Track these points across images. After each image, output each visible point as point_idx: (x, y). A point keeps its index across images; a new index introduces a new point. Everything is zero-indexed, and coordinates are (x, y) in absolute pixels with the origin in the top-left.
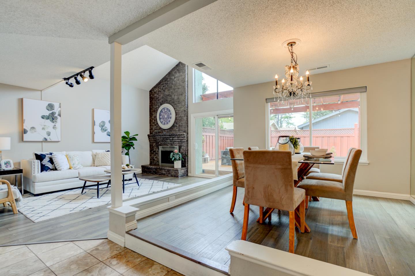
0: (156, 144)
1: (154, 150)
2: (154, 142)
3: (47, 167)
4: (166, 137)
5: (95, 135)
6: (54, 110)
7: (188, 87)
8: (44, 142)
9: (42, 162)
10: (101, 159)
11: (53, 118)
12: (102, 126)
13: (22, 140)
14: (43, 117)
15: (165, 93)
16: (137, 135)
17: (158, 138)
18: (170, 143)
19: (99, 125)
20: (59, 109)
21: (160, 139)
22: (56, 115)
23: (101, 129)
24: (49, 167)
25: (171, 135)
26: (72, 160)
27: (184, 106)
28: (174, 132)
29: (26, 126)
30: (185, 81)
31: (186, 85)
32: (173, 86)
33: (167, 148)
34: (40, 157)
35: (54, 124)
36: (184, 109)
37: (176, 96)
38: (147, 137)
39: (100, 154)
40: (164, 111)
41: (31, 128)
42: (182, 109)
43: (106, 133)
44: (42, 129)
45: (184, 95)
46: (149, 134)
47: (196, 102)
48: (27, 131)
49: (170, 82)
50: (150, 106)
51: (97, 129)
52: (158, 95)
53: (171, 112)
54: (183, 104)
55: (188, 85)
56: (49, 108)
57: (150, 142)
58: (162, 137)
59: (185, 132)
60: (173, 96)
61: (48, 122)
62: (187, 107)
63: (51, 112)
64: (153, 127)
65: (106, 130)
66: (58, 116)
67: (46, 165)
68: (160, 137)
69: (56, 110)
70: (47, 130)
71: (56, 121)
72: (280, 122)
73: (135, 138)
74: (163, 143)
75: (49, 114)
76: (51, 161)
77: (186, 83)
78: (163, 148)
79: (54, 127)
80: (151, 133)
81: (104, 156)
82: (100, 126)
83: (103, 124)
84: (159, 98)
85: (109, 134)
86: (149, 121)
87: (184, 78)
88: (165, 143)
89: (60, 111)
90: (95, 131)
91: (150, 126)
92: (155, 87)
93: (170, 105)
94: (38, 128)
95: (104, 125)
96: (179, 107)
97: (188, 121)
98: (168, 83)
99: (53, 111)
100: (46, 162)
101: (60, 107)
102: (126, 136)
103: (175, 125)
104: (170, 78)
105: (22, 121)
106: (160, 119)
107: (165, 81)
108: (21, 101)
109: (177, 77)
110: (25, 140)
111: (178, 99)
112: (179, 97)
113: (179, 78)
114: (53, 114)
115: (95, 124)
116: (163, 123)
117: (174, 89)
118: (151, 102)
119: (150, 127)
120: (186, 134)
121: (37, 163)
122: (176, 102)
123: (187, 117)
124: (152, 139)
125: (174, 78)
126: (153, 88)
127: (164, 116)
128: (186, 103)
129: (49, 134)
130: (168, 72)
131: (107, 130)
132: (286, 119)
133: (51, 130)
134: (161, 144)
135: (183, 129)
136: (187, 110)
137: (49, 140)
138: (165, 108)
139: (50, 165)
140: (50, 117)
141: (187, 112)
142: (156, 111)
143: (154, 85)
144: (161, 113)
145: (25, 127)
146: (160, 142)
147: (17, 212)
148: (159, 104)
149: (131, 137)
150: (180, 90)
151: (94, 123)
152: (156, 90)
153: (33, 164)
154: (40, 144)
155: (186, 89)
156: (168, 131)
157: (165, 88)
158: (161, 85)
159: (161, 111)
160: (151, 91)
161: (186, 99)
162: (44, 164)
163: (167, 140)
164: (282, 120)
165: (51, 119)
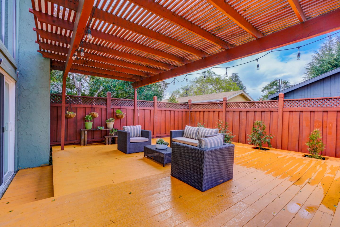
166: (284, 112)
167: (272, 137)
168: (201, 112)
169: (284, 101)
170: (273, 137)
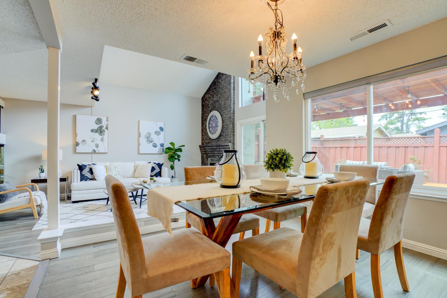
0: (206, 155)
1: (205, 162)
2: (205, 153)
3: (86, 176)
4: (214, 148)
5: (140, 146)
6: (102, 123)
7: (234, 90)
8: (94, 153)
9: (82, 173)
10: (140, 171)
11: (101, 131)
12: (148, 138)
13: (75, 152)
14: (92, 131)
15: (214, 98)
16: (184, 146)
17: (207, 150)
18: (217, 155)
19: (144, 136)
20: (107, 123)
21: (209, 150)
22: (104, 128)
23: (147, 140)
24: (88, 177)
25: (217, 146)
26: (110, 171)
27: (229, 112)
28: (220, 143)
29: (79, 140)
30: (230, 83)
31: (232, 88)
32: (220, 90)
33: (215, 160)
34: (81, 168)
35: (102, 137)
36: (230, 116)
37: (223, 102)
38: (199, 148)
39: (140, 166)
40: (212, 120)
41: (82, 141)
42: (228, 115)
43: (152, 144)
44: (92, 142)
45: (229, 99)
46: (201, 144)
47: (244, 105)
48: (79, 144)
49: (218, 86)
50: (202, 114)
51: (143, 140)
52: (208, 102)
53: (218, 120)
54: (229, 110)
55: (234, 87)
56: (98, 122)
57: (202, 154)
58: (210, 148)
59: (231, 143)
60: (220, 101)
61: (97, 135)
62: (234, 113)
63: (99, 126)
64: (204, 137)
65: (151, 142)
66: (105, 129)
67: (85, 175)
68: (209, 148)
69: (104, 123)
70: (95, 143)
71: (103, 134)
72: (406, 126)
73: (181, 149)
74: (212, 154)
75: (98, 127)
76: (91, 171)
77: (232, 85)
78: (211, 160)
79: (102, 140)
80: (202, 144)
81: (142, 168)
82: (146, 137)
83: (149, 135)
84: (209, 105)
85: (155, 145)
86: (201, 131)
87: (230, 80)
88: (214, 154)
89: (108, 124)
90: (141, 142)
91: (202, 135)
92: (206, 93)
93: (217, 112)
94: (89, 141)
95: (150, 137)
96: (226, 113)
97: (234, 129)
98: (216, 88)
99: (101, 125)
100: (86, 172)
101: (107, 121)
102: (172, 147)
103: (222, 134)
104: (218, 82)
105: (75, 135)
106: (209, 128)
107: (214, 85)
108: (75, 117)
109: (224, 79)
110: (77, 151)
111: (225, 104)
112: (225, 101)
113: (226, 80)
114: (101, 127)
115: (141, 136)
116: (212, 133)
117: (221, 94)
118: (203, 109)
119: (202, 137)
120: (231, 144)
121: (77, 173)
122: (223, 109)
123: (234, 124)
124: (203, 150)
125: (222, 81)
126: (204, 95)
127: (213, 125)
128: (232, 109)
129: (97, 146)
130: (216, 76)
131: (153, 141)
132: (416, 122)
133: (99, 142)
134: (210, 156)
135: (229, 139)
136: (234, 116)
137: (97, 151)
138: (214, 116)
139: (89, 175)
140: (99, 130)
141: (234, 119)
142: (206, 120)
143: (205, 92)
144: (210, 121)
145: (77, 141)
146: (210, 153)
147: (37, 217)
148: (209, 112)
149: (177, 148)
150: (226, 94)
151: (139, 135)
152: (207, 96)
153: (73, 173)
154: (90, 155)
155: (232, 91)
156: (216, 141)
157: (214, 94)
158: (210, 91)
159: (210, 119)
160: (202, 98)
161: (232, 103)
162: (83, 174)
163: (215, 151)
164: (410, 123)
165: (99, 132)
166: (441, 148)
167: (429, 171)
168: (338, 148)
169: (440, 137)
170: (431, 171)
